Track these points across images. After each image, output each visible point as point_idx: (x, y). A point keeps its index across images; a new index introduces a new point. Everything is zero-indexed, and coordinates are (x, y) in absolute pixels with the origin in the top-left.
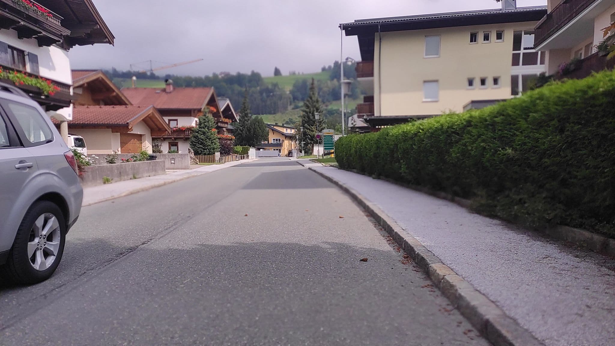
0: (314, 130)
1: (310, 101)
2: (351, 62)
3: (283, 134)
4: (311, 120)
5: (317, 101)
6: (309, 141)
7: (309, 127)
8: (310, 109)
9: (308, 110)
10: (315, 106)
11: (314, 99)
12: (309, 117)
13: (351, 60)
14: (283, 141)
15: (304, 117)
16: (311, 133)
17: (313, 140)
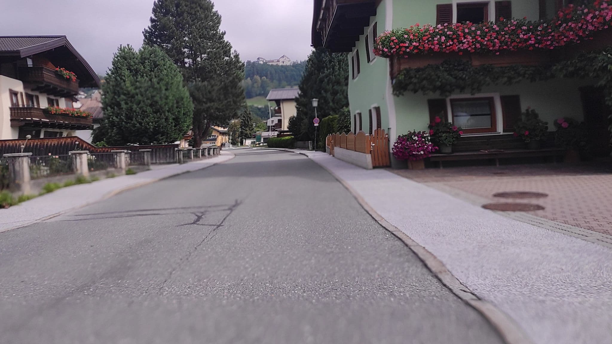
0: (248, 130)
1: (245, 113)
2: (263, 61)
3: (218, 131)
4: (247, 124)
5: (250, 114)
6: (244, 137)
7: (244, 128)
8: (246, 118)
9: (244, 119)
10: (249, 116)
11: (248, 112)
12: (245, 123)
13: (262, 60)
14: (218, 136)
15: (242, 123)
16: (246, 132)
17: (246, 136)
